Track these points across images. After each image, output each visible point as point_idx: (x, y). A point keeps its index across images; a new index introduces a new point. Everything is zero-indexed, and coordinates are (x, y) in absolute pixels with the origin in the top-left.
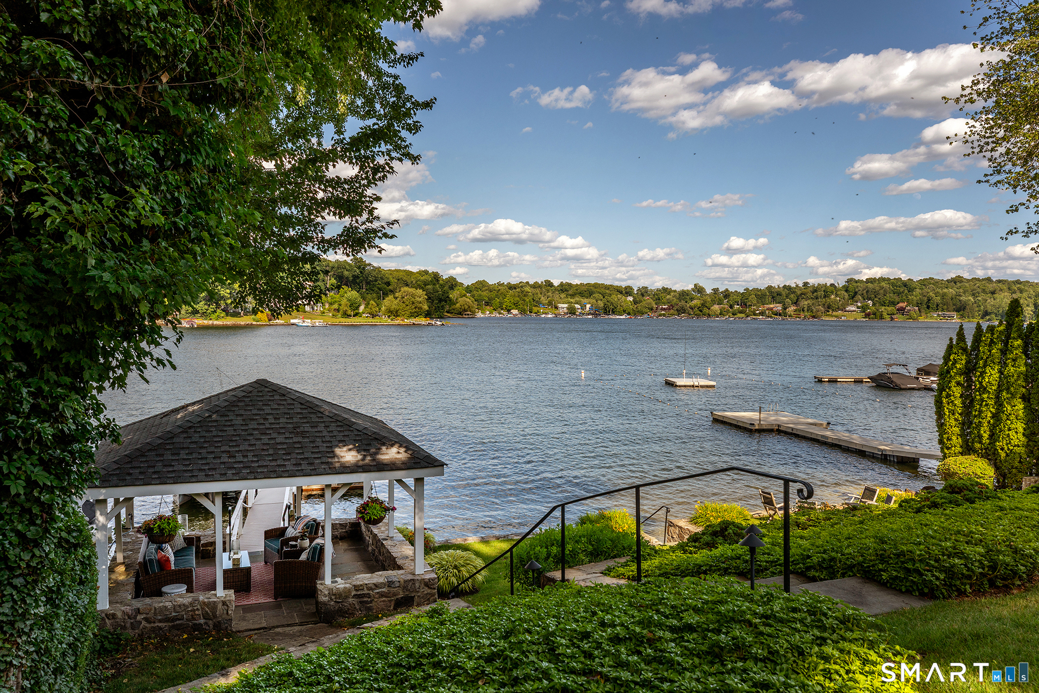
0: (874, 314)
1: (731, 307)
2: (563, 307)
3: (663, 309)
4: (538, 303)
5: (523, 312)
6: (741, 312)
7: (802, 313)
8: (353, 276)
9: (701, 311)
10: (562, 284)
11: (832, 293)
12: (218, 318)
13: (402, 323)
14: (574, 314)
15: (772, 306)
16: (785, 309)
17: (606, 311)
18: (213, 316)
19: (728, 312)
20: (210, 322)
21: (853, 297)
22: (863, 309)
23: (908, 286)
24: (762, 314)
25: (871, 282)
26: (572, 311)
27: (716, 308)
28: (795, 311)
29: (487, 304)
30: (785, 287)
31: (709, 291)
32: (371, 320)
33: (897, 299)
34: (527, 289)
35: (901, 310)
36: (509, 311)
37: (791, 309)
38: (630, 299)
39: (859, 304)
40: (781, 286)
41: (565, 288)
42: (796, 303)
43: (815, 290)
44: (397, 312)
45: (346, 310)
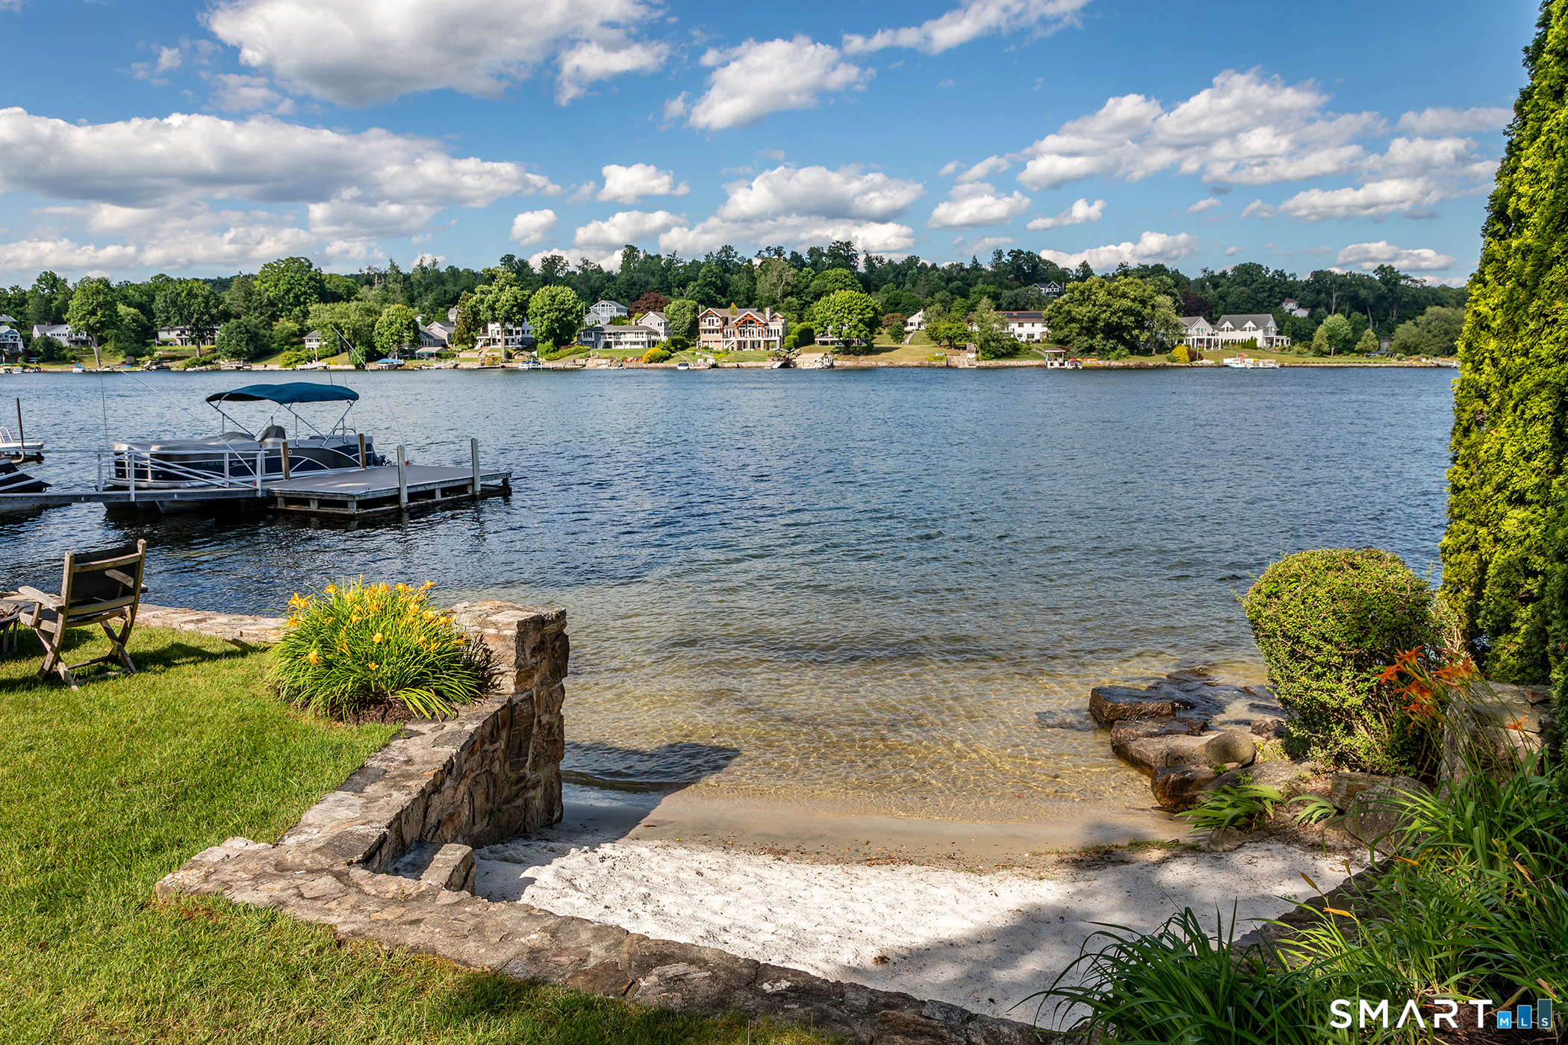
12: (1118, 357)
13: (1415, 363)
18: (1114, 354)
20: (1107, 363)
44: (1416, 347)
45: (1321, 345)
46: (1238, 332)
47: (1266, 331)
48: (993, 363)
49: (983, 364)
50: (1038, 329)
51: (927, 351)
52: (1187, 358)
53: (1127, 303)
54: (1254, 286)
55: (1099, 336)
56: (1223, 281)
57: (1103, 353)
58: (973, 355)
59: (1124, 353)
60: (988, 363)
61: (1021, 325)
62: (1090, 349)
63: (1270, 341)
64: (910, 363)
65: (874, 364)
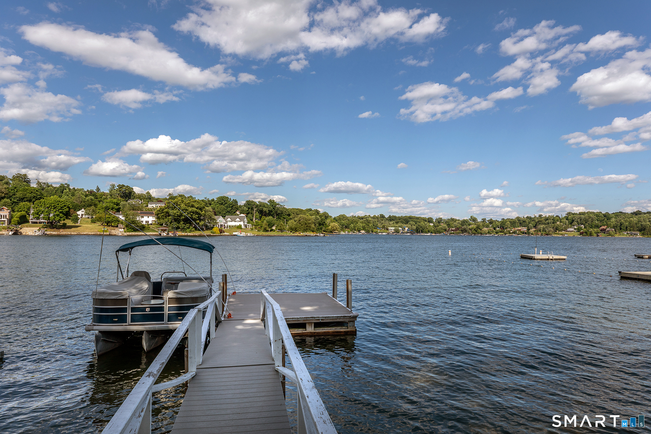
0: (586, 233)
1: (495, 229)
2: (391, 229)
3: (452, 230)
4: (376, 227)
5: (368, 232)
6: (501, 232)
7: (539, 232)
8: (269, 211)
9: (476, 231)
10: (390, 217)
11: (558, 220)
12: (191, 231)
13: (299, 235)
14: (398, 233)
15: (520, 228)
16: (529, 230)
17: (417, 231)
18: (188, 230)
19: (493, 232)
20: (186, 234)
21: (571, 223)
22: (579, 230)
23: (607, 216)
24: (514, 232)
25: (583, 214)
26: (397, 231)
27: (485, 229)
28: (535, 231)
29: (346, 227)
30: (527, 217)
31: (479, 220)
32: (280, 233)
33: (600, 224)
34: (370, 219)
35: (603, 231)
36: (359, 231)
37: (532, 230)
38: (432, 224)
39: (575, 227)
40: (525, 217)
41: (391, 219)
42: (535, 227)
43: (547, 219)
44: (296, 229)
45: (266, 228)
46: (233, 222)
47: (244, 222)
48: (133, 233)
49: (128, 233)
50: (151, 219)
51: (97, 227)
52: (219, 232)
53: (195, 209)
54: (226, 205)
55: (182, 223)
56: (213, 202)
57: (183, 230)
58: (123, 230)
59: (193, 230)
60: (131, 233)
61: (142, 217)
62: (178, 228)
63: (246, 226)
64: (90, 233)
65: (69, 233)
